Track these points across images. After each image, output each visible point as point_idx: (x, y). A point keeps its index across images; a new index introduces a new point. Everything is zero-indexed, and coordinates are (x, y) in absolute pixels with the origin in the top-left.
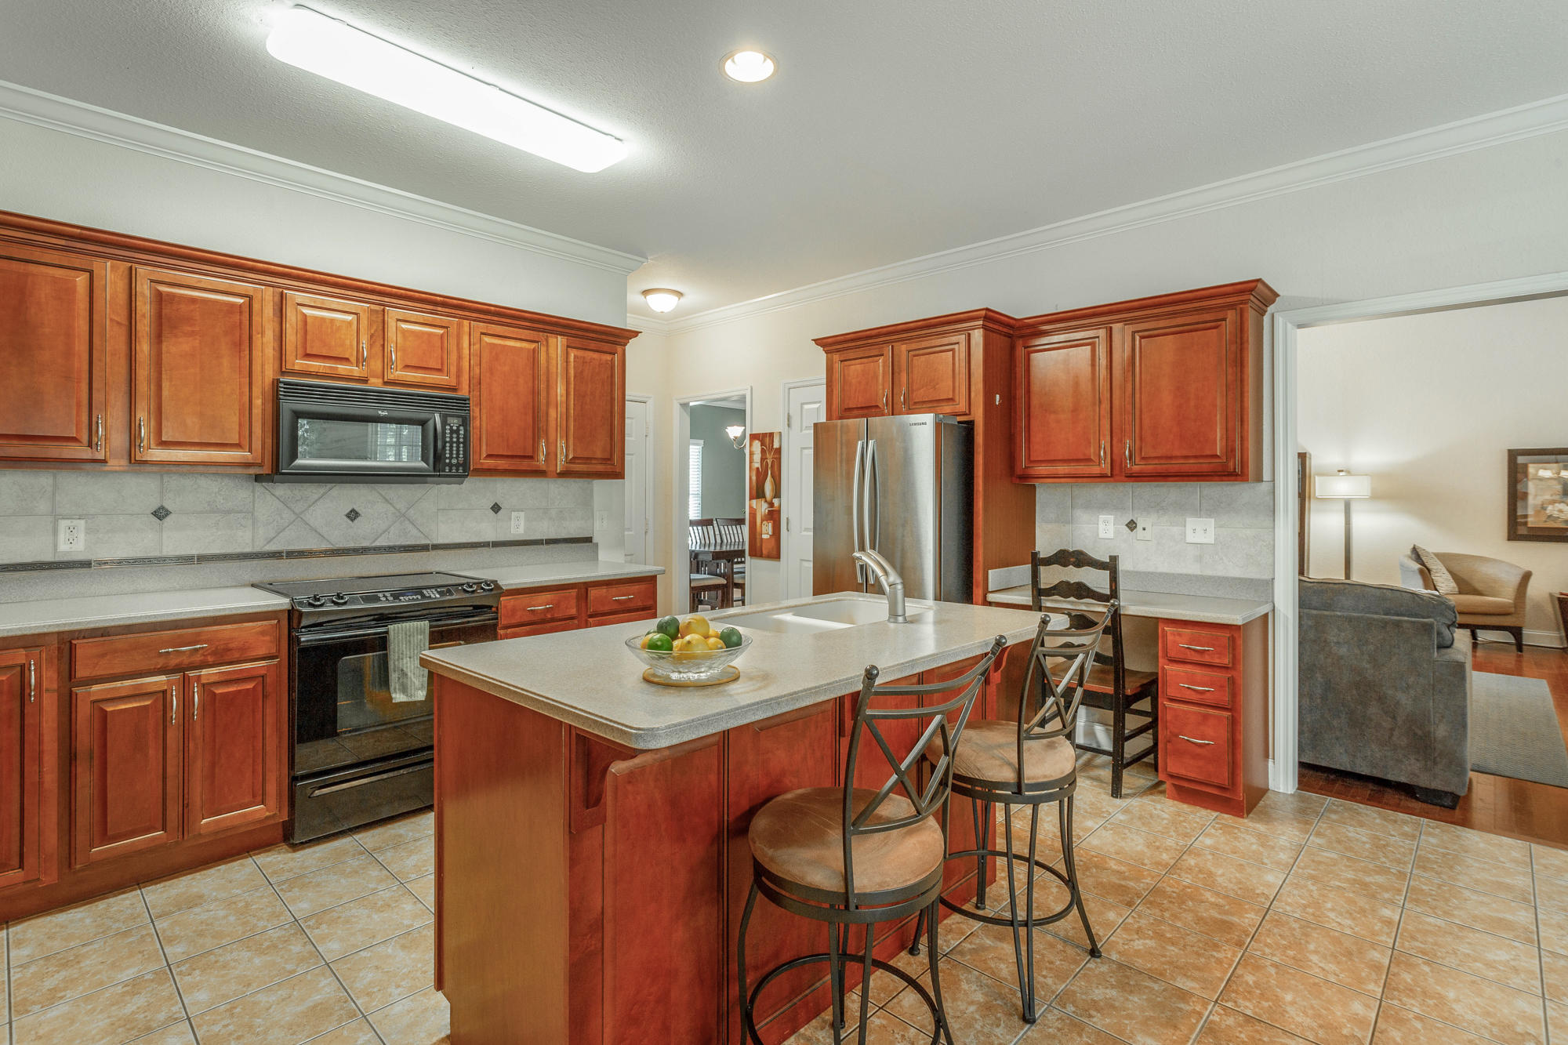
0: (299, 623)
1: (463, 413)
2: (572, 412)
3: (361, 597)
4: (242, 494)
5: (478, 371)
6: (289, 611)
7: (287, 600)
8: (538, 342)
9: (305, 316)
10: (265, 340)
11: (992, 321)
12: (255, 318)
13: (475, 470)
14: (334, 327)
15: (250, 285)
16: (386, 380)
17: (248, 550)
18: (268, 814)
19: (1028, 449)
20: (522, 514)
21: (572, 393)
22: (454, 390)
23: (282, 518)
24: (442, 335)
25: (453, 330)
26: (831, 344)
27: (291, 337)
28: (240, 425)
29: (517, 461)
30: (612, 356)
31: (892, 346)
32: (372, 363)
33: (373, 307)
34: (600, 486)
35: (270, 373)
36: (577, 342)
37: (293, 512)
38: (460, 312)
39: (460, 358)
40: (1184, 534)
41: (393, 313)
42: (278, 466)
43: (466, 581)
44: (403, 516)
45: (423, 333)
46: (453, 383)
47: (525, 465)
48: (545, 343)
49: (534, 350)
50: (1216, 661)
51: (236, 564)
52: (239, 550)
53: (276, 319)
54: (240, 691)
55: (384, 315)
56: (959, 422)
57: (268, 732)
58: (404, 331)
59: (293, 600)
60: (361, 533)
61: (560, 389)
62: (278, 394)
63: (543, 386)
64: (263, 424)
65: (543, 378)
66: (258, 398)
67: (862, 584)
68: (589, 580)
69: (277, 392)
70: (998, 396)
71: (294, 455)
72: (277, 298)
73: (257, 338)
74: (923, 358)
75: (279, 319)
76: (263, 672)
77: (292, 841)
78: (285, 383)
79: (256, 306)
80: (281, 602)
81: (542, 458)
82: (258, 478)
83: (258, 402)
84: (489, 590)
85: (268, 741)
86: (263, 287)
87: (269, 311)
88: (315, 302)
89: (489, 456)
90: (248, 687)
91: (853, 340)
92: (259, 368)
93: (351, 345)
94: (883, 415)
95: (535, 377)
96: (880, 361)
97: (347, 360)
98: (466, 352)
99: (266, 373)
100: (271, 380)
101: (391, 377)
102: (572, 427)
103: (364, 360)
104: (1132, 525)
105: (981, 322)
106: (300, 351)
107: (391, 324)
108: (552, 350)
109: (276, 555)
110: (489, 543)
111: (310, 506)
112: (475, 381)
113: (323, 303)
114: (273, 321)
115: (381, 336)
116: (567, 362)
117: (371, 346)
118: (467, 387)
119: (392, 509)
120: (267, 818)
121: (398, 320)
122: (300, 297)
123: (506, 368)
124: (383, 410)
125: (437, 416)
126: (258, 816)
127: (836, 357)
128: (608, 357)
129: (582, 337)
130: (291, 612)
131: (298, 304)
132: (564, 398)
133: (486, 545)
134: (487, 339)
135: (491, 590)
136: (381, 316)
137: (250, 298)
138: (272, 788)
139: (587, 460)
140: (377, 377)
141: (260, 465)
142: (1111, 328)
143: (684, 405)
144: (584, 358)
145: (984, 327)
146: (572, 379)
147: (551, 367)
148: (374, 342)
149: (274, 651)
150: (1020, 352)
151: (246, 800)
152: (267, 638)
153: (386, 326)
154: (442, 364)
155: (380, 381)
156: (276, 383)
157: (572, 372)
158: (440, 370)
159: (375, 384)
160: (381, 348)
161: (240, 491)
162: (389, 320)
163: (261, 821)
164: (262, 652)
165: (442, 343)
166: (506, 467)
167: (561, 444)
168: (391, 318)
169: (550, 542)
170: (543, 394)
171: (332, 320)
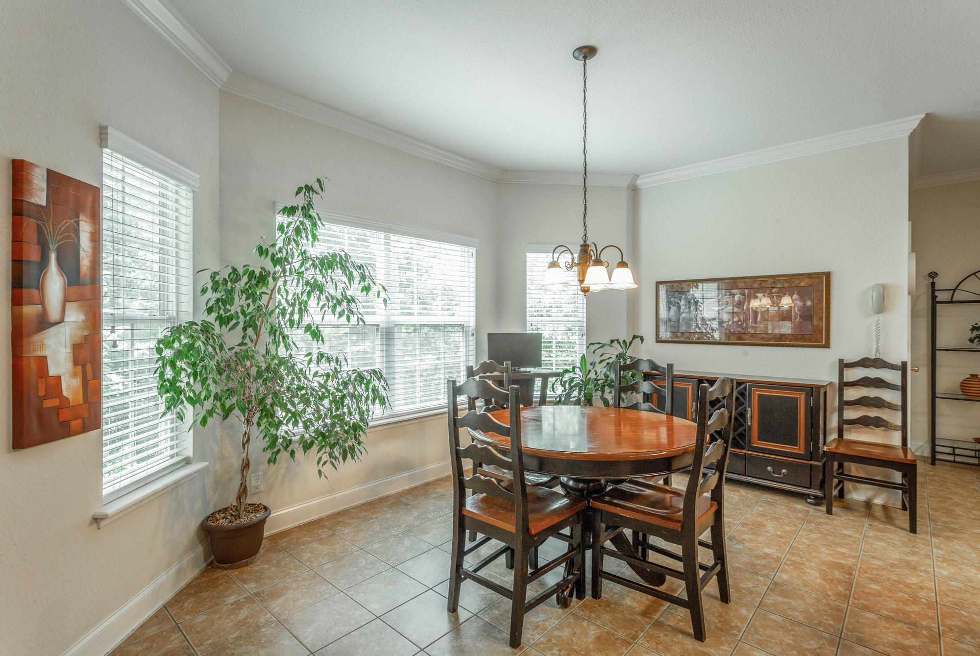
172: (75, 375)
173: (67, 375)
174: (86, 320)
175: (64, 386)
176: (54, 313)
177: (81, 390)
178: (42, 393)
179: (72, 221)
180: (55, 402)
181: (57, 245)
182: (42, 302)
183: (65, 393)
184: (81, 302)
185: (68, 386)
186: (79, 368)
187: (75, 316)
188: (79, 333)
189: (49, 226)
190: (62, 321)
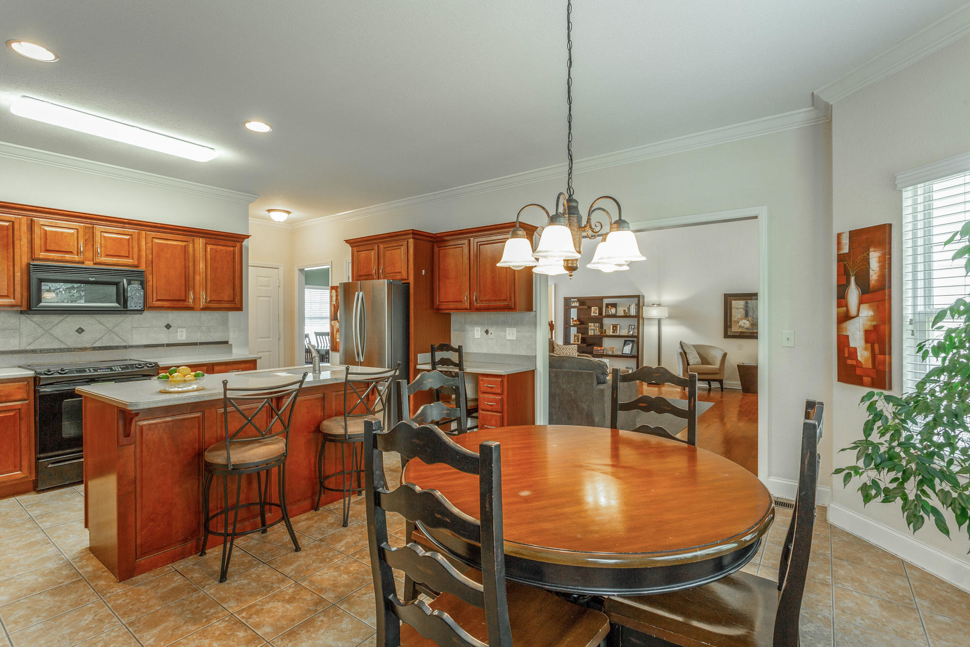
0: (39, 383)
1: (141, 279)
2: (209, 277)
3: (76, 371)
4: (14, 320)
5: (151, 257)
6: (34, 377)
7: (33, 372)
8: (188, 242)
9: (46, 230)
10: (22, 243)
11: (416, 235)
12: (16, 233)
13: (149, 307)
14: (63, 236)
15: (13, 216)
16: (95, 262)
17: (17, 349)
18: (23, 476)
19: (439, 296)
20: (184, 330)
21: (209, 267)
22: (137, 266)
23: (37, 332)
24: (128, 239)
25: (135, 236)
26: (352, 243)
27: (37, 242)
28: (8, 286)
29: (175, 303)
30: (234, 248)
31: (378, 246)
32: (87, 254)
33: (86, 225)
34: (232, 315)
35: (25, 260)
36: (212, 241)
37: (44, 329)
38: (140, 227)
39: (139, 250)
40: (505, 336)
41: (98, 228)
42: (30, 306)
43: (137, 362)
44: (110, 331)
45: (117, 238)
46: (136, 263)
47: (180, 304)
48: (192, 242)
49: (185, 246)
50: (497, 391)
51: (9, 356)
52: (11, 349)
53: (28, 233)
54: (6, 416)
55: (93, 229)
56: (403, 283)
57: (23, 436)
58: (105, 237)
59: (36, 372)
60: (86, 340)
61: (202, 265)
62: (29, 271)
63: (191, 264)
64: (22, 286)
65: (191, 259)
66: (18, 272)
67: (358, 362)
68: (214, 362)
69: (29, 269)
70: (424, 271)
71: (40, 301)
72: (29, 222)
73: (17, 242)
74: (389, 252)
75: (31, 232)
76: (20, 407)
77: (37, 489)
78: (33, 265)
79: (16, 226)
80: (30, 373)
81: (191, 301)
82: (22, 312)
83: (18, 275)
84: (150, 367)
85: (23, 441)
86: (20, 217)
87: (24, 228)
88: (51, 224)
89: (158, 300)
90: (11, 414)
91: (361, 241)
92: (19, 257)
93: (74, 245)
94: (374, 279)
95: (186, 259)
96: (372, 253)
97: (71, 252)
98: (144, 247)
99: (23, 259)
100: (26, 263)
101: (98, 261)
102: (209, 285)
103: (81, 252)
104: (487, 332)
105: (411, 236)
106: (43, 248)
107: (98, 234)
108: (196, 246)
109: (33, 351)
110: (164, 344)
111: (53, 326)
112: (149, 262)
113: (56, 224)
114: (27, 234)
115: (92, 240)
116: (206, 251)
117: (85, 245)
118: (145, 265)
119: (104, 328)
120: (23, 478)
121: (102, 232)
122: (42, 221)
123: (168, 255)
124: (92, 278)
125: (125, 281)
126: (17, 477)
127: (355, 249)
128: (232, 249)
129: (215, 238)
130: (35, 378)
131: (42, 225)
132: (204, 270)
133: (162, 345)
134: (157, 241)
135: (153, 367)
136: (91, 230)
137: (13, 223)
138: (25, 464)
139: (219, 301)
140: (90, 261)
141: (20, 306)
142: (470, 240)
143: (301, 270)
144: (216, 249)
145: (413, 238)
146: (209, 260)
147: (196, 254)
148: (87, 243)
149: (25, 397)
150: (436, 249)
151: (11, 469)
152: (22, 391)
153: (94, 235)
154: (129, 254)
155: (92, 262)
156: (29, 265)
157: (209, 256)
158: (128, 257)
159: (89, 264)
160: (92, 246)
161: (11, 319)
162: (96, 232)
163: (20, 479)
164: (19, 397)
165: (129, 243)
166: (169, 305)
167: (203, 295)
168: (98, 231)
169: (201, 344)
170: (191, 268)
171: (62, 233)
172: (866, 349)
173: (861, 348)
174: (874, 315)
175: (859, 354)
176: (853, 311)
177: (870, 359)
178: (846, 355)
179: (865, 255)
180: (854, 363)
181: (855, 272)
182: (847, 306)
183: (859, 358)
184: (872, 303)
185: (862, 355)
186: (869, 345)
187: (866, 312)
188: (869, 323)
189: (850, 263)
190: (858, 315)
